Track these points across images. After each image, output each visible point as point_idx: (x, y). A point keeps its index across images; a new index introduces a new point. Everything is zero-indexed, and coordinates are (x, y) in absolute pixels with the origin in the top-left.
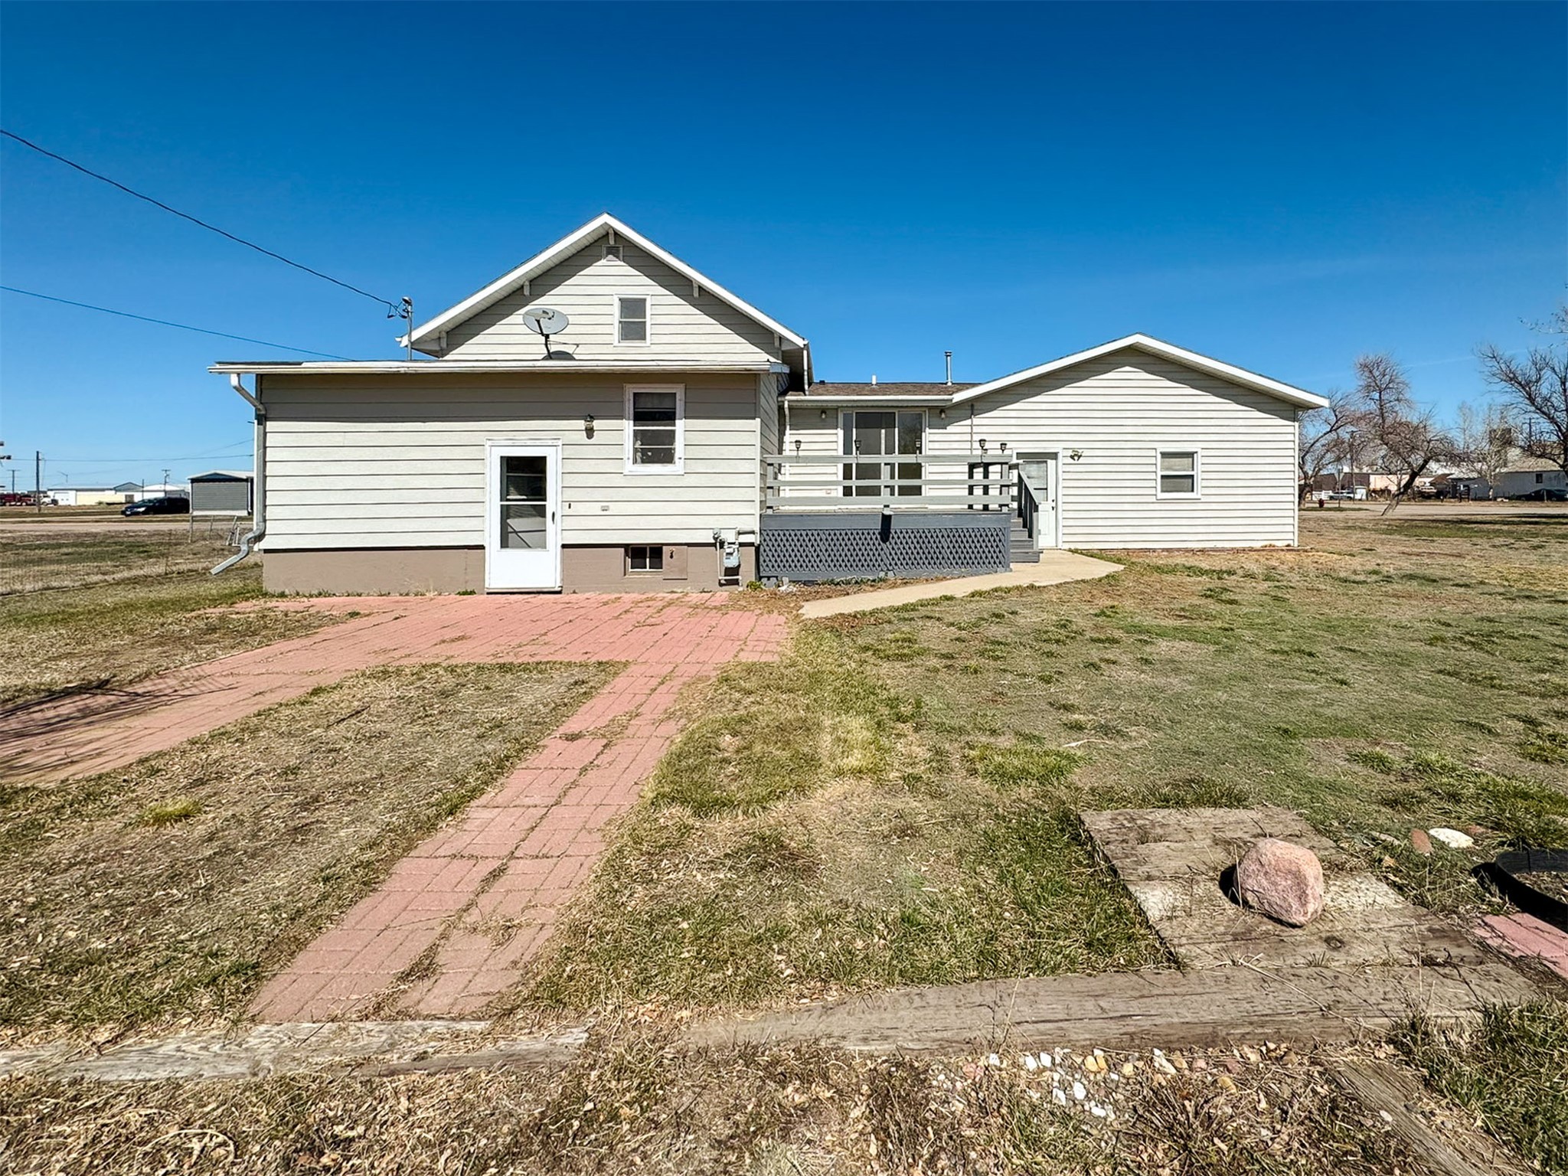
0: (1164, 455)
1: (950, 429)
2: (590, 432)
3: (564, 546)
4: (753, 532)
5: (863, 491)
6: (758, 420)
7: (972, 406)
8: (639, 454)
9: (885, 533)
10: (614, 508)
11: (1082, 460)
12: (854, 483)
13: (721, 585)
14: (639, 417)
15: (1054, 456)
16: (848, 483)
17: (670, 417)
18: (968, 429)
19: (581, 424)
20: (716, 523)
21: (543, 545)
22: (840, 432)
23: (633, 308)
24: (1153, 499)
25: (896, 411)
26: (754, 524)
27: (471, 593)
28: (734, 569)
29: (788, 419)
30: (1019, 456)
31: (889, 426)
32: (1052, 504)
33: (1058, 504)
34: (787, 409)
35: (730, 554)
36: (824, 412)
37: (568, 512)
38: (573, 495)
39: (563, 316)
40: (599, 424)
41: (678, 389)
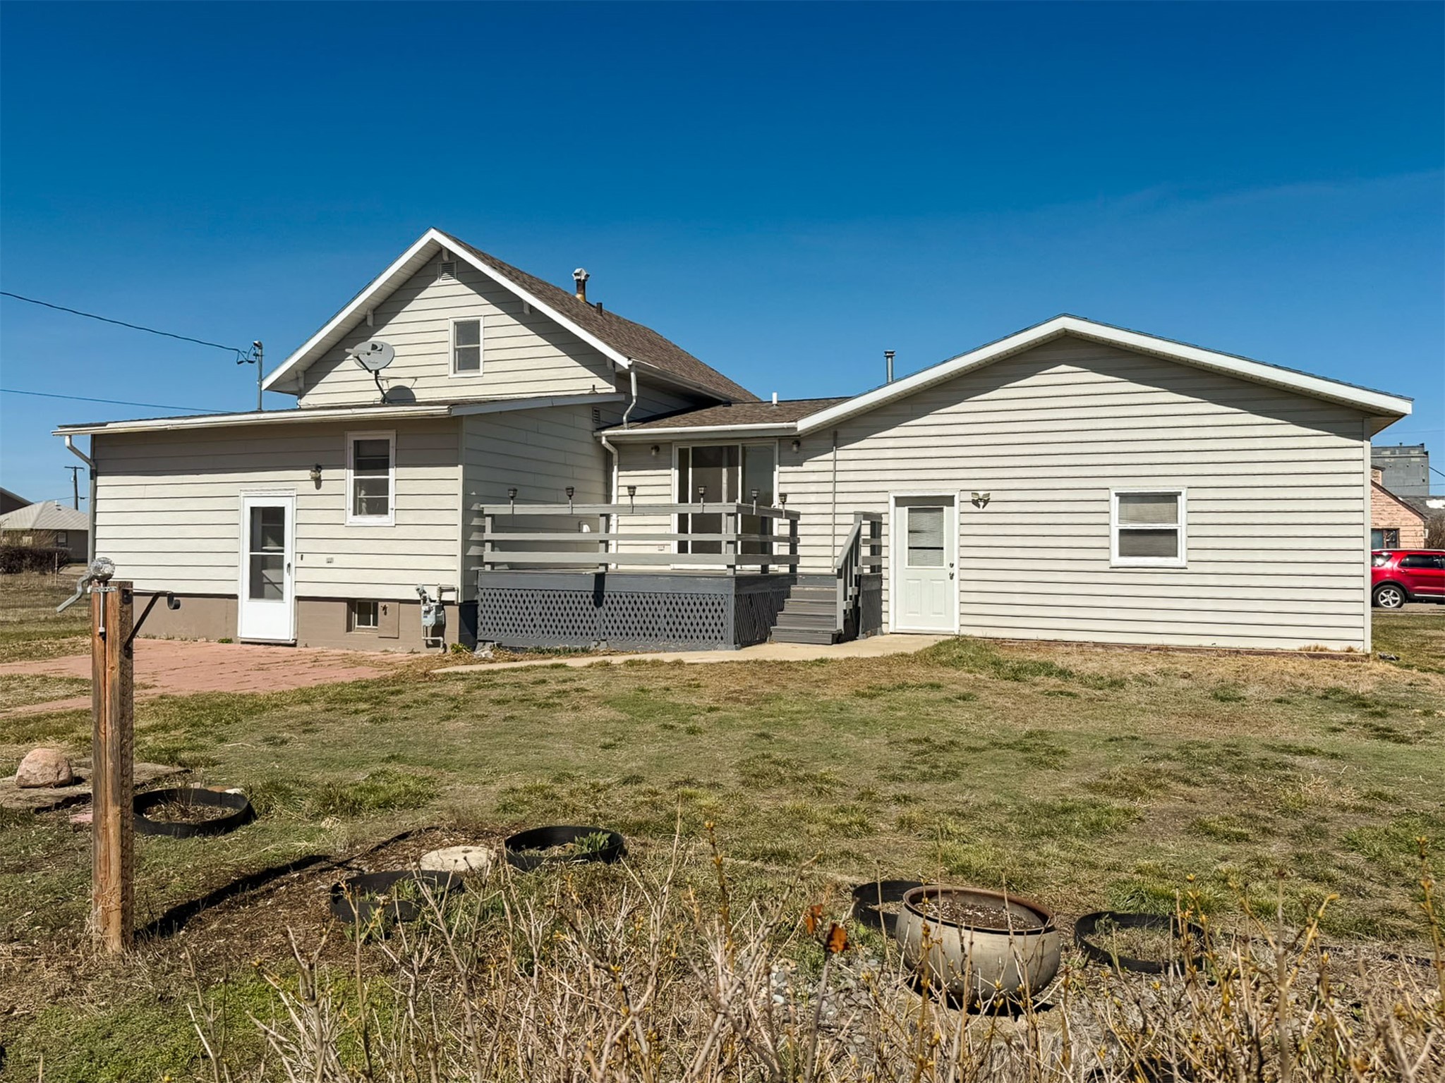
0: (1124, 498)
1: (807, 466)
2: (318, 482)
3: (299, 598)
4: (453, 590)
5: (700, 548)
6: (460, 467)
7: (836, 434)
8: (364, 504)
9: (598, 598)
10: (339, 561)
11: (989, 507)
12: (691, 537)
13: (428, 646)
14: (360, 467)
15: (949, 501)
16: (683, 537)
17: (384, 466)
18: (830, 466)
19: (307, 474)
20: (421, 579)
21: (279, 595)
22: (675, 473)
23: (468, 332)
24: (1104, 566)
25: (739, 444)
26: (455, 580)
27: (229, 641)
28: (439, 629)
29: (615, 458)
30: (900, 501)
31: (732, 464)
32: (950, 570)
33: (956, 570)
34: (609, 447)
35: (427, 612)
36: (656, 448)
37: (300, 563)
38: (304, 546)
39: (391, 348)
40: (325, 474)
41: (390, 436)
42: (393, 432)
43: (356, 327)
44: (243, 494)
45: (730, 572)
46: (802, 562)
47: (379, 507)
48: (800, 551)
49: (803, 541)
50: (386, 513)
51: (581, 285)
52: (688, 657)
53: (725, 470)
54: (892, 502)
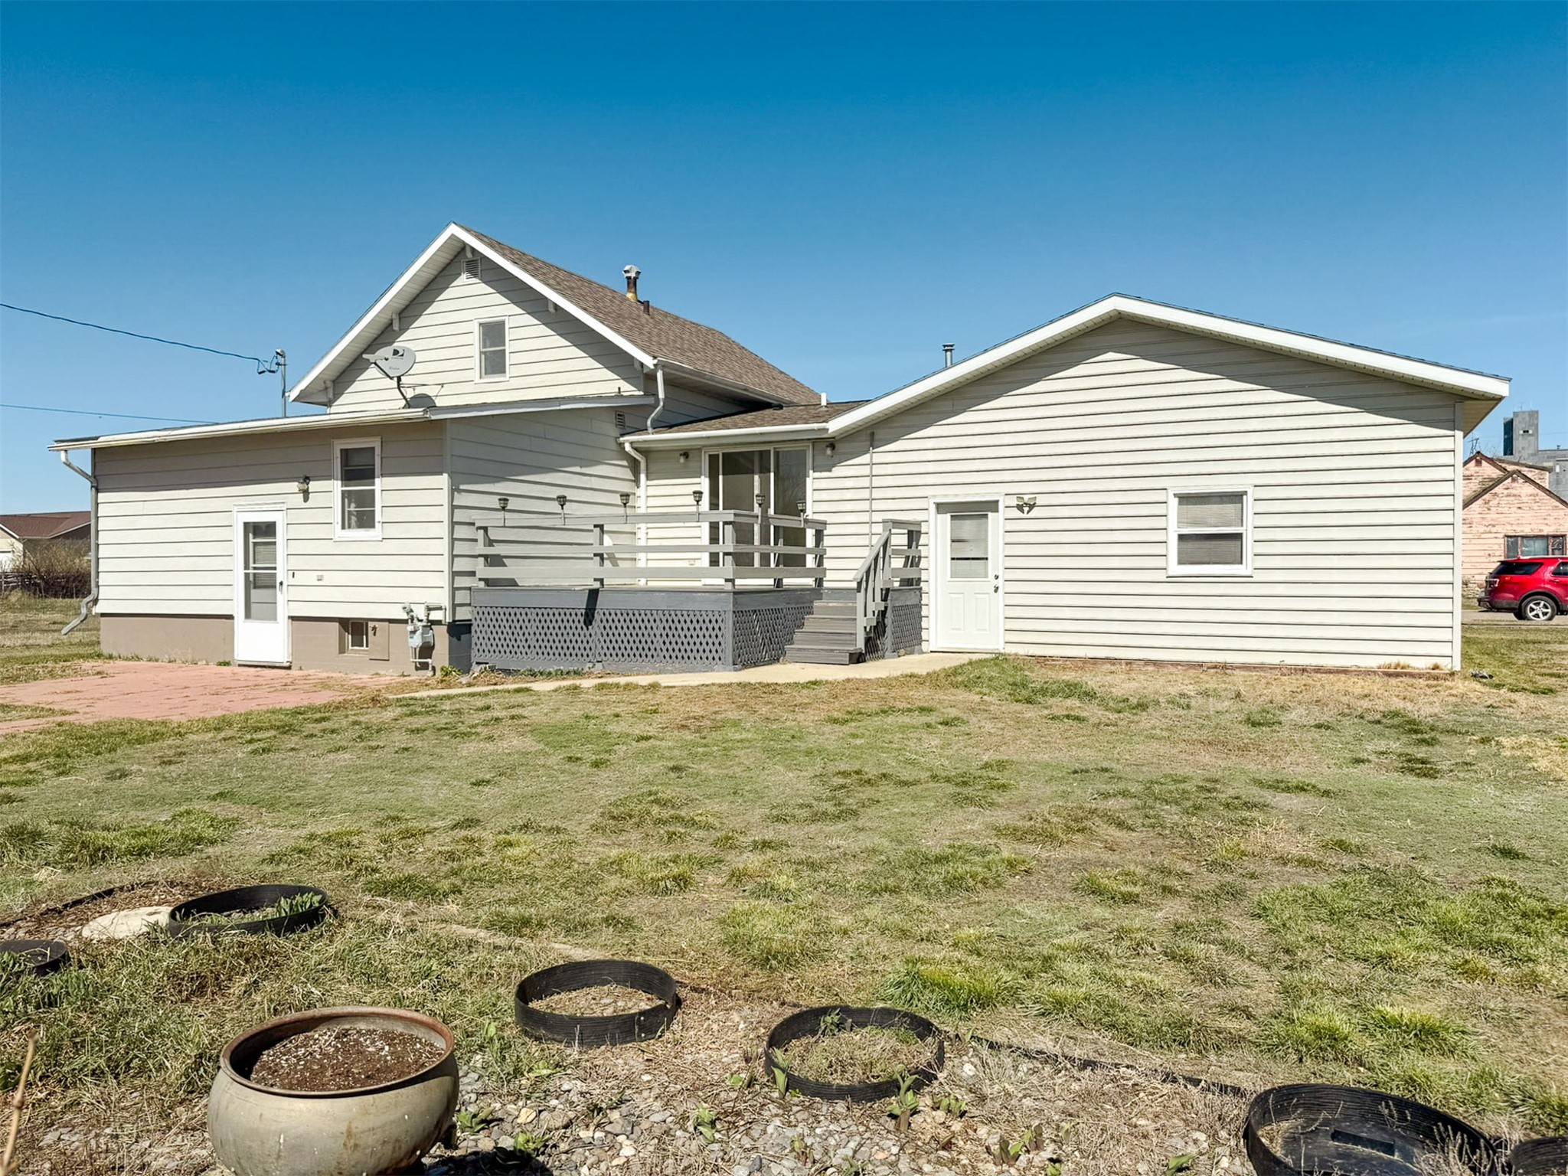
0: (1185, 499)
1: (837, 471)
2: (306, 494)
3: (293, 618)
4: (440, 608)
6: (445, 475)
7: (873, 434)
8: (354, 519)
9: (589, 616)
10: (329, 578)
11: (1035, 513)
13: (417, 669)
14: (348, 476)
15: (993, 506)
17: (368, 475)
18: (866, 470)
19: (294, 486)
20: (408, 596)
21: (273, 617)
22: (705, 481)
23: (493, 332)
24: (1161, 576)
25: (771, 448)
26: (443, 598)
27: (227, 664)
28: (426, 650)
29: (643, 466)
30: (941, 508)
31: (764, 470)
32: (995, 582)
33: (1000, 582)
34: (633, 453)
35: (414, 632)
36: (686, 455)
37: (292, 581)
38: (295, 564)
39: (413, 353)
40: (313, 486)
41: (375, 443)
42: (379, 439)
43: (383, 332)
44: (236, 509)
45: (729, 587)
46: (829, 575)
47: (366, 520)
48: (827, 564)
49: (830, 553)
50: (373, 526)
51: (632, 283)
52: (665, 680)
53: (756, 478)
54: (933, 508)
